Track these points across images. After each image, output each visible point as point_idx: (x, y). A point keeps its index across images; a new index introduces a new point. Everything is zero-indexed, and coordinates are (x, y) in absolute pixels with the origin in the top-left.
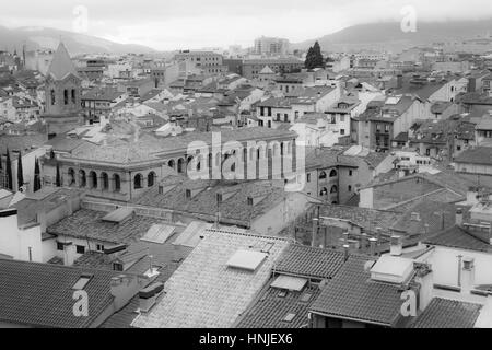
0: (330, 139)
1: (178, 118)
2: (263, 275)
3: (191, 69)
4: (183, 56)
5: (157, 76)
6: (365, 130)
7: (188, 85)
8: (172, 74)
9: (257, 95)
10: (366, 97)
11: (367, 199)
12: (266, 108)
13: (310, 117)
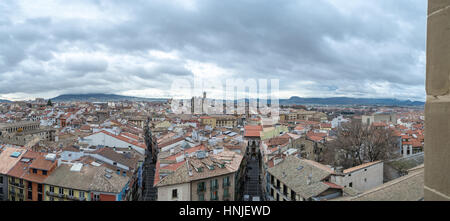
0: (50, 124)
1: (12, 118)
2: (20, 158)
3: (17, 106)
4: (16, 102)
5: (9, 107)
6: (59, 121)
7: (15, 110)
8: (12, 107)
9: (32, 112)
10: (60, 113)
11: (57, 139)
12: (34, 116)
13: (45, 118)
